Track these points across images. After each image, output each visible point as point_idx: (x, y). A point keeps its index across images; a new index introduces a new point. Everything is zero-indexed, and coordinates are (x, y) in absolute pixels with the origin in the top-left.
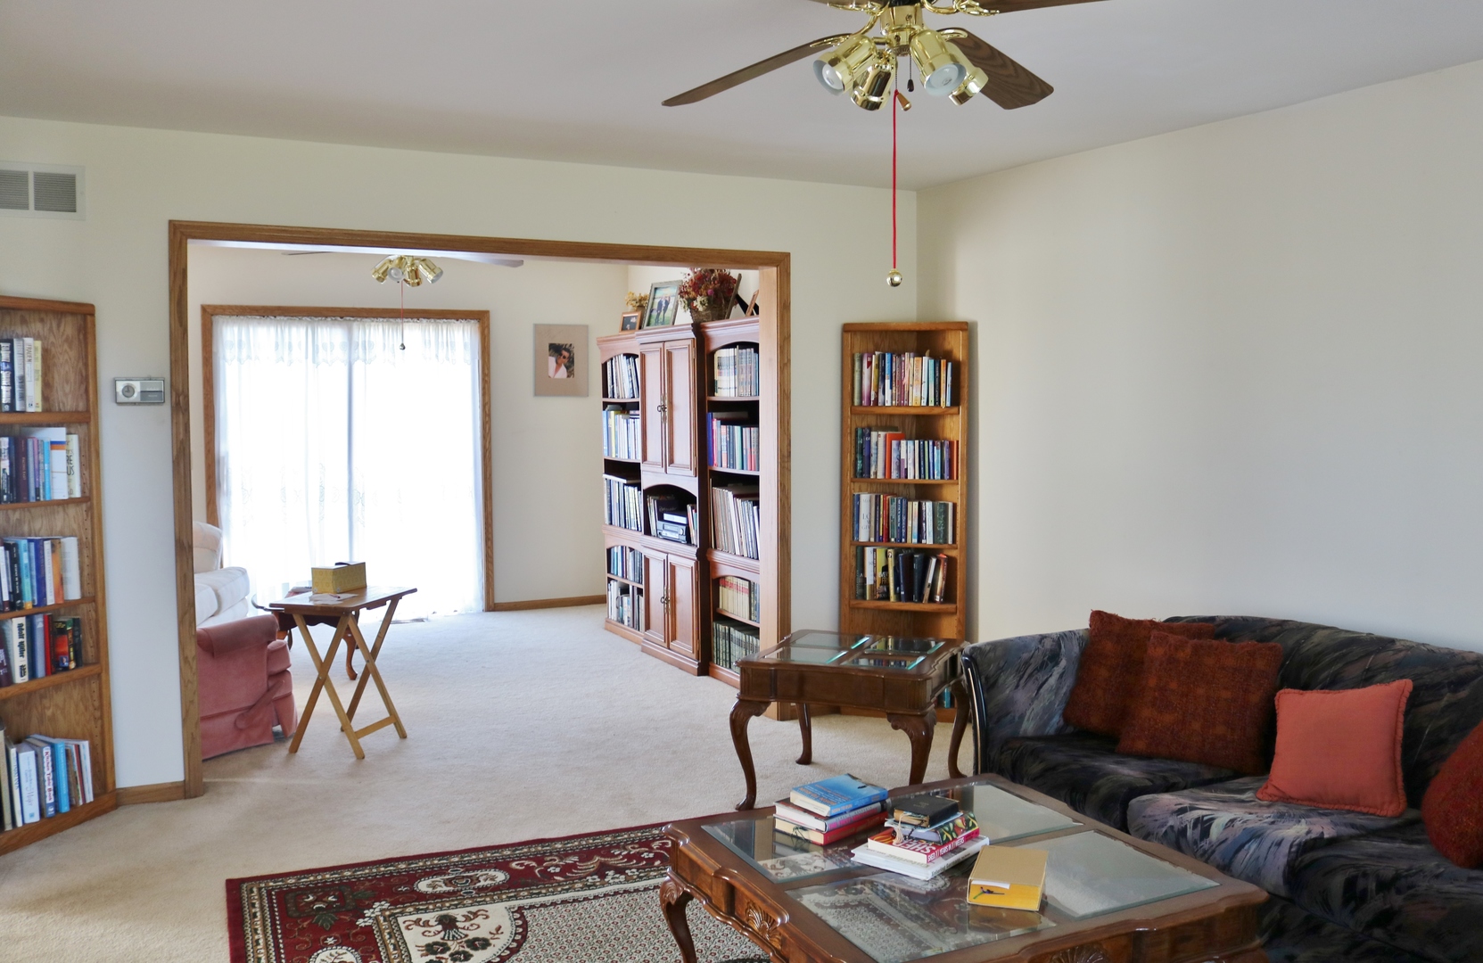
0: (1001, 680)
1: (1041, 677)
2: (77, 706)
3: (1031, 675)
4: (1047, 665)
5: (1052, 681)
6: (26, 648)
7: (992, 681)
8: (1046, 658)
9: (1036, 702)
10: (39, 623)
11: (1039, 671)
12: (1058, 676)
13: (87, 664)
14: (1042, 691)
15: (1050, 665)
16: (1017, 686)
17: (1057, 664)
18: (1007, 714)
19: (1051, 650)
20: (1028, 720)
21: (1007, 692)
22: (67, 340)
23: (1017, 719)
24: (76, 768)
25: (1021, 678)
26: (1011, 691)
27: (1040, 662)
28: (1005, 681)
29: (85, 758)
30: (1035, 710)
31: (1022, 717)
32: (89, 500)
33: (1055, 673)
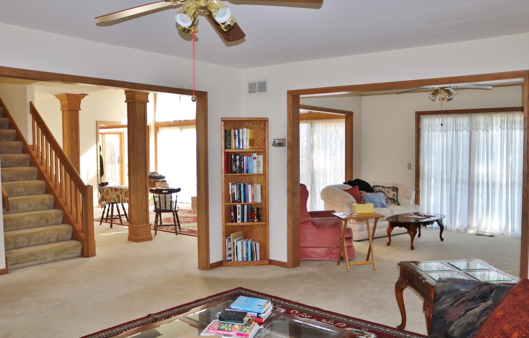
0: (442, 299)
1: (470, 305)
2: (261, 233)
3: (463, 302)
4: (477, 300)
5: (477, 310)
6: (240, 213)
7: (437, 297)
8: (477, 296)
9: (463, 318)
10: (246, 207)
11: (470, 301)
12: (483, 308)
13: (261, 221)
14: (469, 313)
15: (479, 300)
16: (452, 305)
17: (485, 301)
18: (442, 318)
19: (483, 292)
20: (456, 326)
21: (445, 306)
22: (262, 128)
23: (447, 323)
24: (254, 250)
25: (456, 301)
26: (446, 306)
27: (472, 297)
28: (445, 300)
29: (257, 248)
30: (461, 323)
31: (451, 323)
32: (264, 175)
33: (481, 306)
